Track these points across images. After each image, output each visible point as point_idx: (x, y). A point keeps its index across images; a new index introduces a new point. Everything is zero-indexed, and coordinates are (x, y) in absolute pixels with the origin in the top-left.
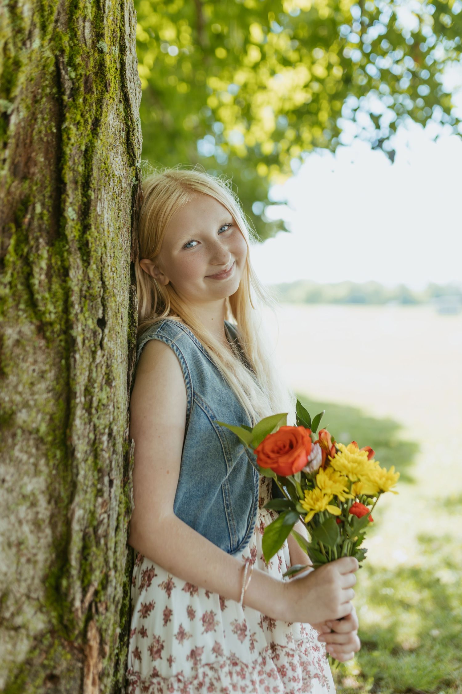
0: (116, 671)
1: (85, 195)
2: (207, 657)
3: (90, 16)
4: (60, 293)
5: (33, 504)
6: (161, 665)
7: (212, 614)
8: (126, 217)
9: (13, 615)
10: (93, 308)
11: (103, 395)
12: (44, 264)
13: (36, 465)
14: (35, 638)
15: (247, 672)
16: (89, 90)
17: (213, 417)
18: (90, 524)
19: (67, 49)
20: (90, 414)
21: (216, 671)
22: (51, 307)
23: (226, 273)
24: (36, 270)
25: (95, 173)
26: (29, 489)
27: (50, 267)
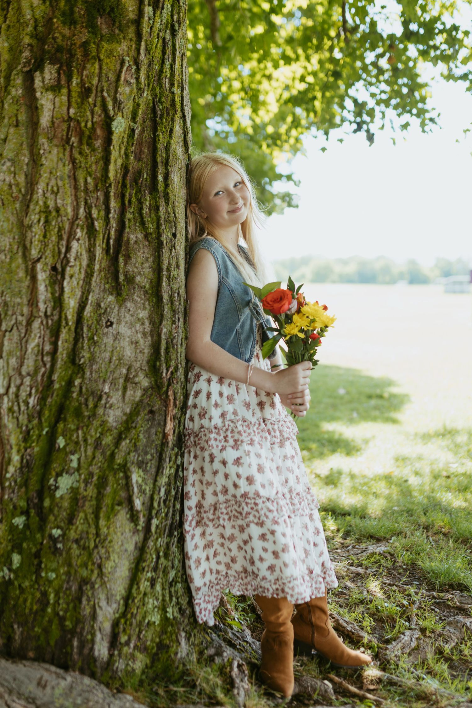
0: (179, 426)
1: (166, 169)
2: (230, 416)
3: (168, 76)
4: (155, 219)
5: (143, 324)
6: (205, 422)
7: (232, 395)
8: (183, 181)
9: (134, 376)
10: (171, 227)
11: (175, 273)
12: (148, 203)
13: (144, 304)
14: (144, 390)
15: (251, 426)
16: (168, 114)
17: (232, 291)
18: (169, 337)
19: (159, 95)
20: (169, 281)
21: (235, 423)
22: (151, 226)
23: (239, 209)
24: (144, 206)
25: (171, 157)
26: (141, 316)
27: (150, 204)
